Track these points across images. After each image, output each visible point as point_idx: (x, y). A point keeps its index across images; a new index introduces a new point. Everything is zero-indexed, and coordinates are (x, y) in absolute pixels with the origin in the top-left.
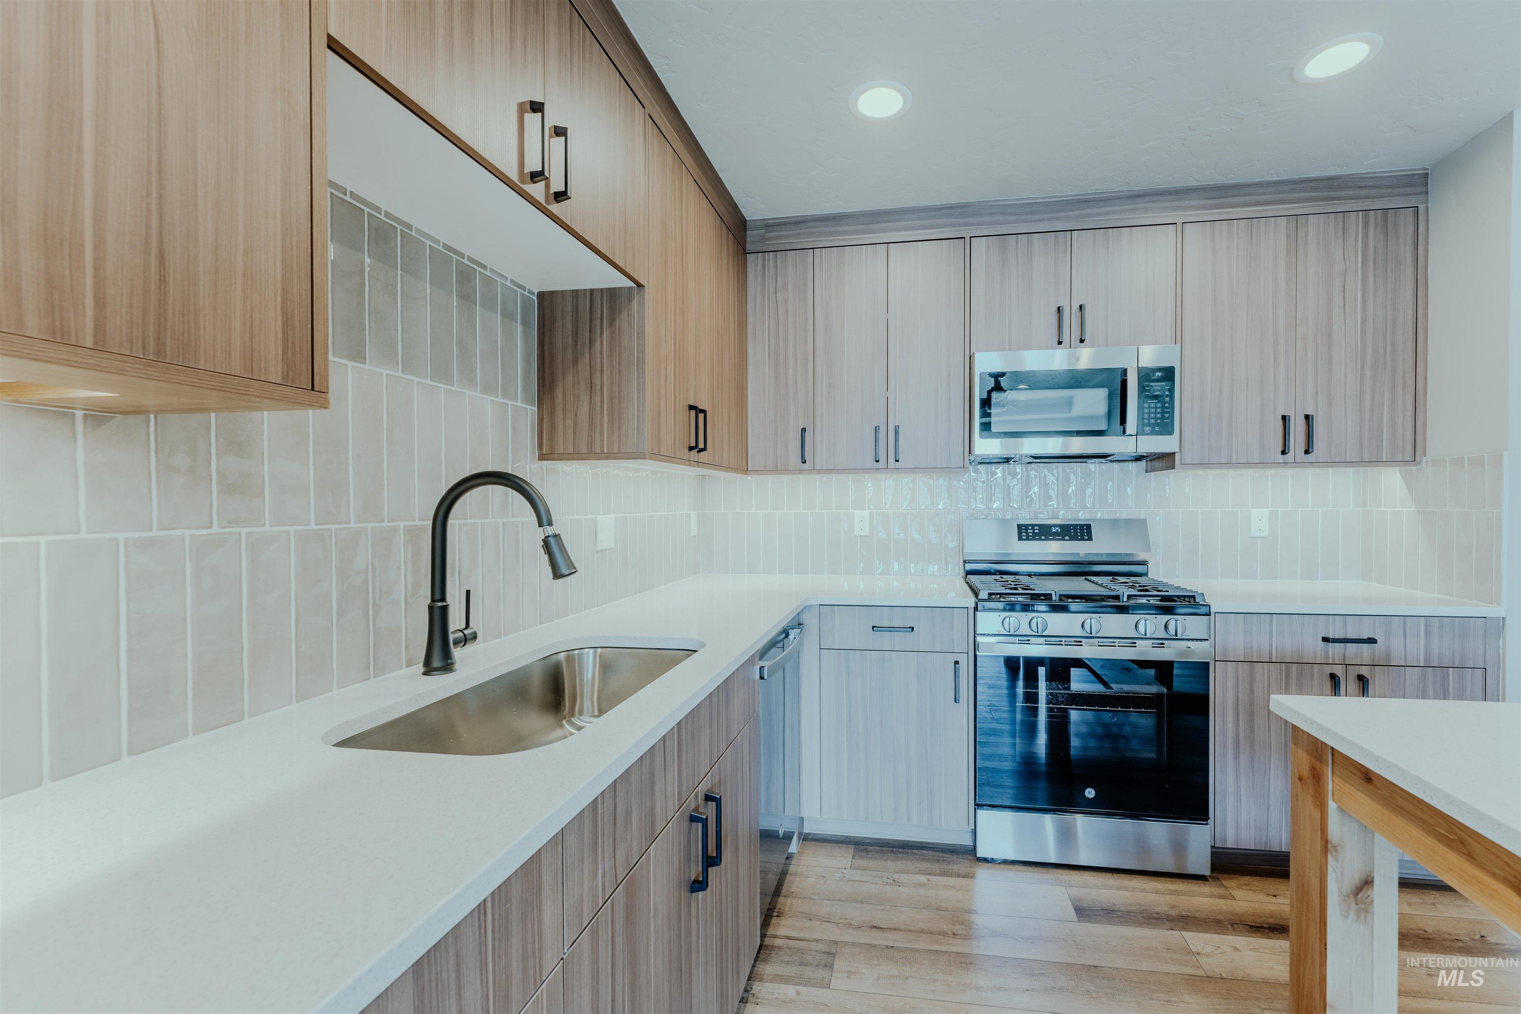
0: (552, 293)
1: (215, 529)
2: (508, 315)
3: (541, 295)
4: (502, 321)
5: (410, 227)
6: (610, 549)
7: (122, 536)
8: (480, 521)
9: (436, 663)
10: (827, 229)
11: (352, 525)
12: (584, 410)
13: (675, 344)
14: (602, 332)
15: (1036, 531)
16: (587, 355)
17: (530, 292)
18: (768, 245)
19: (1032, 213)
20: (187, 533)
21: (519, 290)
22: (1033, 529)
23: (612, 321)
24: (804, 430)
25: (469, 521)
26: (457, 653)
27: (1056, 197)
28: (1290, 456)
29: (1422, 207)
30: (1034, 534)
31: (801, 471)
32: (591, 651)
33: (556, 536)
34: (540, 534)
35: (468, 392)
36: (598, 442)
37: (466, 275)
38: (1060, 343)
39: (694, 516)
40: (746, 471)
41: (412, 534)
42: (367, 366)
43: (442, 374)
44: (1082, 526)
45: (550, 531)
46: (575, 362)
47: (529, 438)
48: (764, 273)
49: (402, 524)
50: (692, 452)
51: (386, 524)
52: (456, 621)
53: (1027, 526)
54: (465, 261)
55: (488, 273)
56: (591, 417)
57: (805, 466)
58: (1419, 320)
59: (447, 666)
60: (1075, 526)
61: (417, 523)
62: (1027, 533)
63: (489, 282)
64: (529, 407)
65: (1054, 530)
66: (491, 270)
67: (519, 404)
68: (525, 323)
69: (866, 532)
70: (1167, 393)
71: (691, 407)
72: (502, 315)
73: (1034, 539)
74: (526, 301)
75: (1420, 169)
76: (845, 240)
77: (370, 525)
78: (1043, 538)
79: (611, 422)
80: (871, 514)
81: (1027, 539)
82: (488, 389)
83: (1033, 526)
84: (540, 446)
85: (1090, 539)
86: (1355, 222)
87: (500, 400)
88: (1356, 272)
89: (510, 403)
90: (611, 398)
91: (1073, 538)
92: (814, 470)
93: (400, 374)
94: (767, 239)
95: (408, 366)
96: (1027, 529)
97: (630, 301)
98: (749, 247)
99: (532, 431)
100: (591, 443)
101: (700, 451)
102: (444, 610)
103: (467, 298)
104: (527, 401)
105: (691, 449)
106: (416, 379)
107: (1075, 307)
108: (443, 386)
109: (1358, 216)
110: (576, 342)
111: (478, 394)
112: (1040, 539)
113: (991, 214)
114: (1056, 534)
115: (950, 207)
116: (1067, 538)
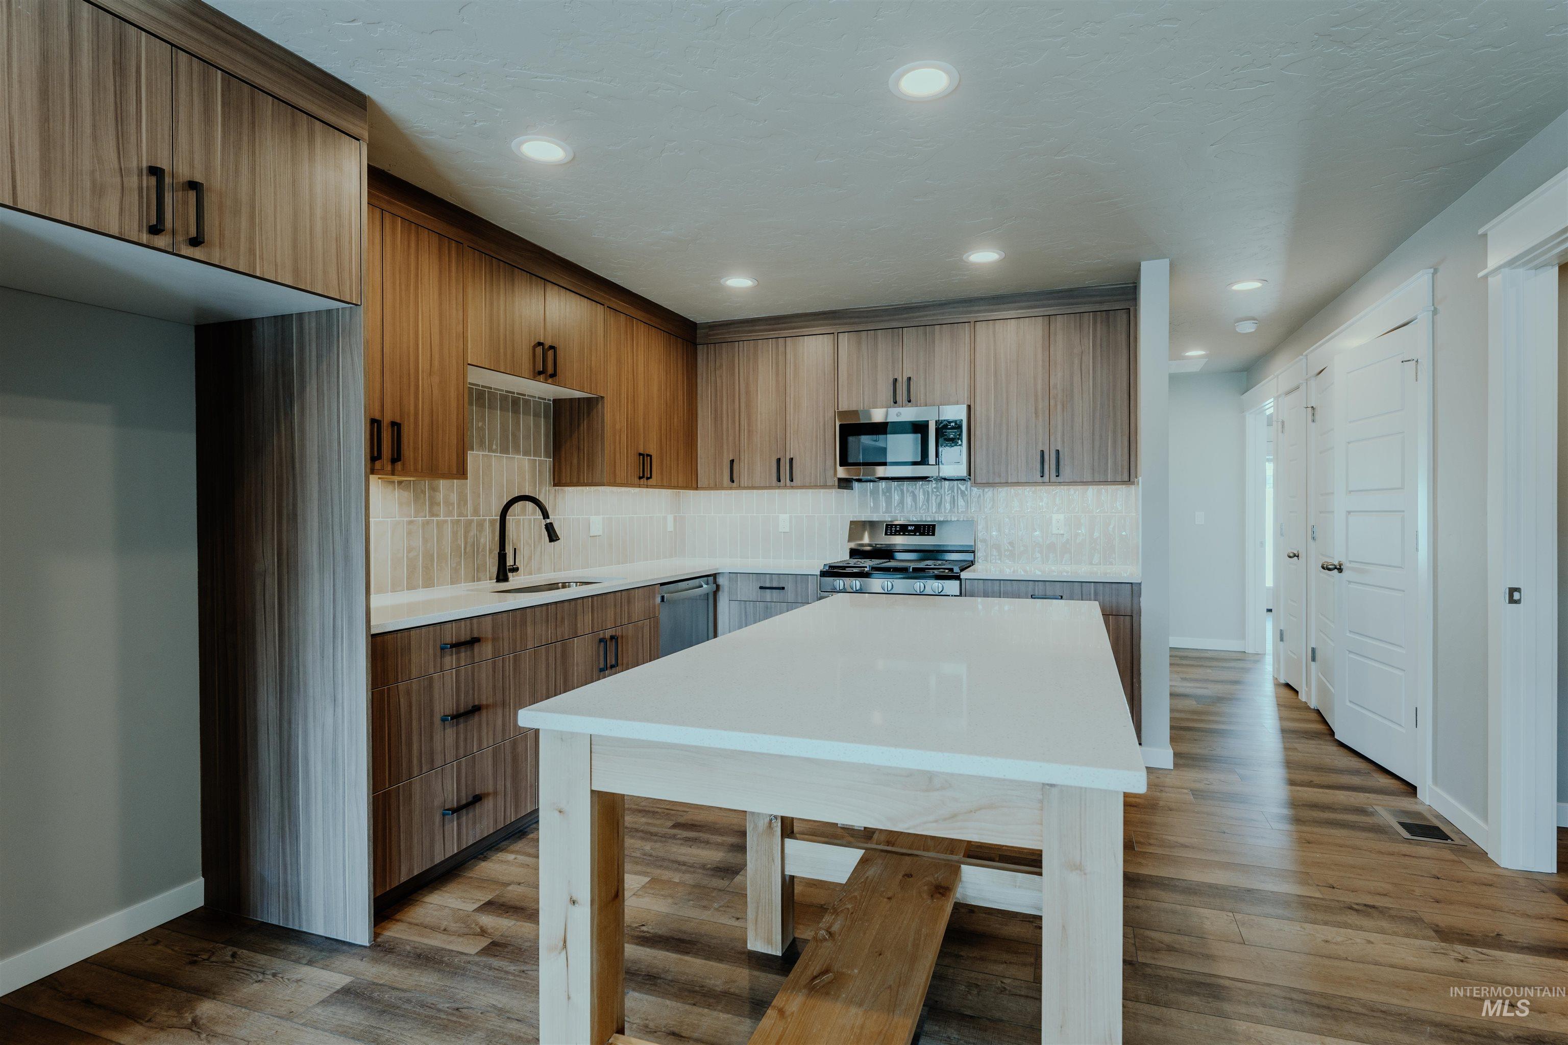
0: (560, 400)
1: (427, 518)
2: (537, 415)
3: (555, 401)
4: (533, 419)
5: (491, 388)
6: (599, 536)
7: (405, 519)
8: (522, 517)
9: (501, 577)
10: (747, 329)
11: (469, 518)
12: (575, 461)
13: (627, 421)
14: (584, 421)
15: (898, 529)
16: (577, 432)
17: (549, 400)
18: (710, 339)
19: (877, 316)
20: (420, 519)
21: (542, 401)
22: (896, 528)
23: (589, 414)
24: (732, 461)
25: (517, 517)
26: (510, 575)
27: (893, 305)
28: (1046, 478)
29: (1132, 309)
30: (896, 531)
31: (731, 488)
32: (575, 584)
33: (551, 524)
34: (544, 522)
35: (517, 457)
36: (582, 478)
37: (515, 402)
38: (895, 402)
39: (670, 518)
40: (697, 488)
41: (492, 522)
42: (474, 452)
43: (505, 450)
44: (929, 526)
45: (548, 521)
46: (571, 436)
47: (547, 475)
48: (708, 358)
49: (488, 518)
50: (642, 480)
51: (481, 518)
52: (510, 562)
53: (892, 525)
54: (516, 395)
55: (526, 397)
56: (579, 463)
57: (734, 485)
58: (1132, 385)
59: (506, 579)
60: (924, 525)
61: (494, 517)
62: (891, 530)
63: (527, 402)
64: (548, 459)
65: (910, 528)
66: (528, 395)
67: (542, 459)
68: (546, 417)
69: (787, 530)
70: (958, 437)
71: (640, 454)
72: (533, 416)
73: (895, 534)
74: (547, 406)
75: (1130, 283)
76: (758, 335)
77: (475, 518)
78: (902, 533)
79: (588, 466)
80: (791, 517)
81: (891, 534)
82: (526, 453)
83: (896, 525)
84: (554, 480)
85: (933, 534)
86: (1088, 319)
87: (532, 458)
88: (1089, 353)
89: (537, 459)
90: (588, 455)
91: (922, 534)
92: (739, 487)
93: (487, 453)
94: (710, 335)
95: (490, 450)
96: (892, 527)
97: (597, 404)
98: (698, 341)
99: (550, 472)
100: (579, 479)
101: (648, 478)
102: (505, 555)
103: (516, 411)
104: (547, 456)
105: (640, 478)
106: (493, 454)
107: (905, 379)
108: (505, 455)
109: (1089, 316)
110: (571, 424)
111: (521, 457)
112: (900, 535)
113: (851, 317)
114: (911, 531)
115: (824, 313)
116: (918, 534)
